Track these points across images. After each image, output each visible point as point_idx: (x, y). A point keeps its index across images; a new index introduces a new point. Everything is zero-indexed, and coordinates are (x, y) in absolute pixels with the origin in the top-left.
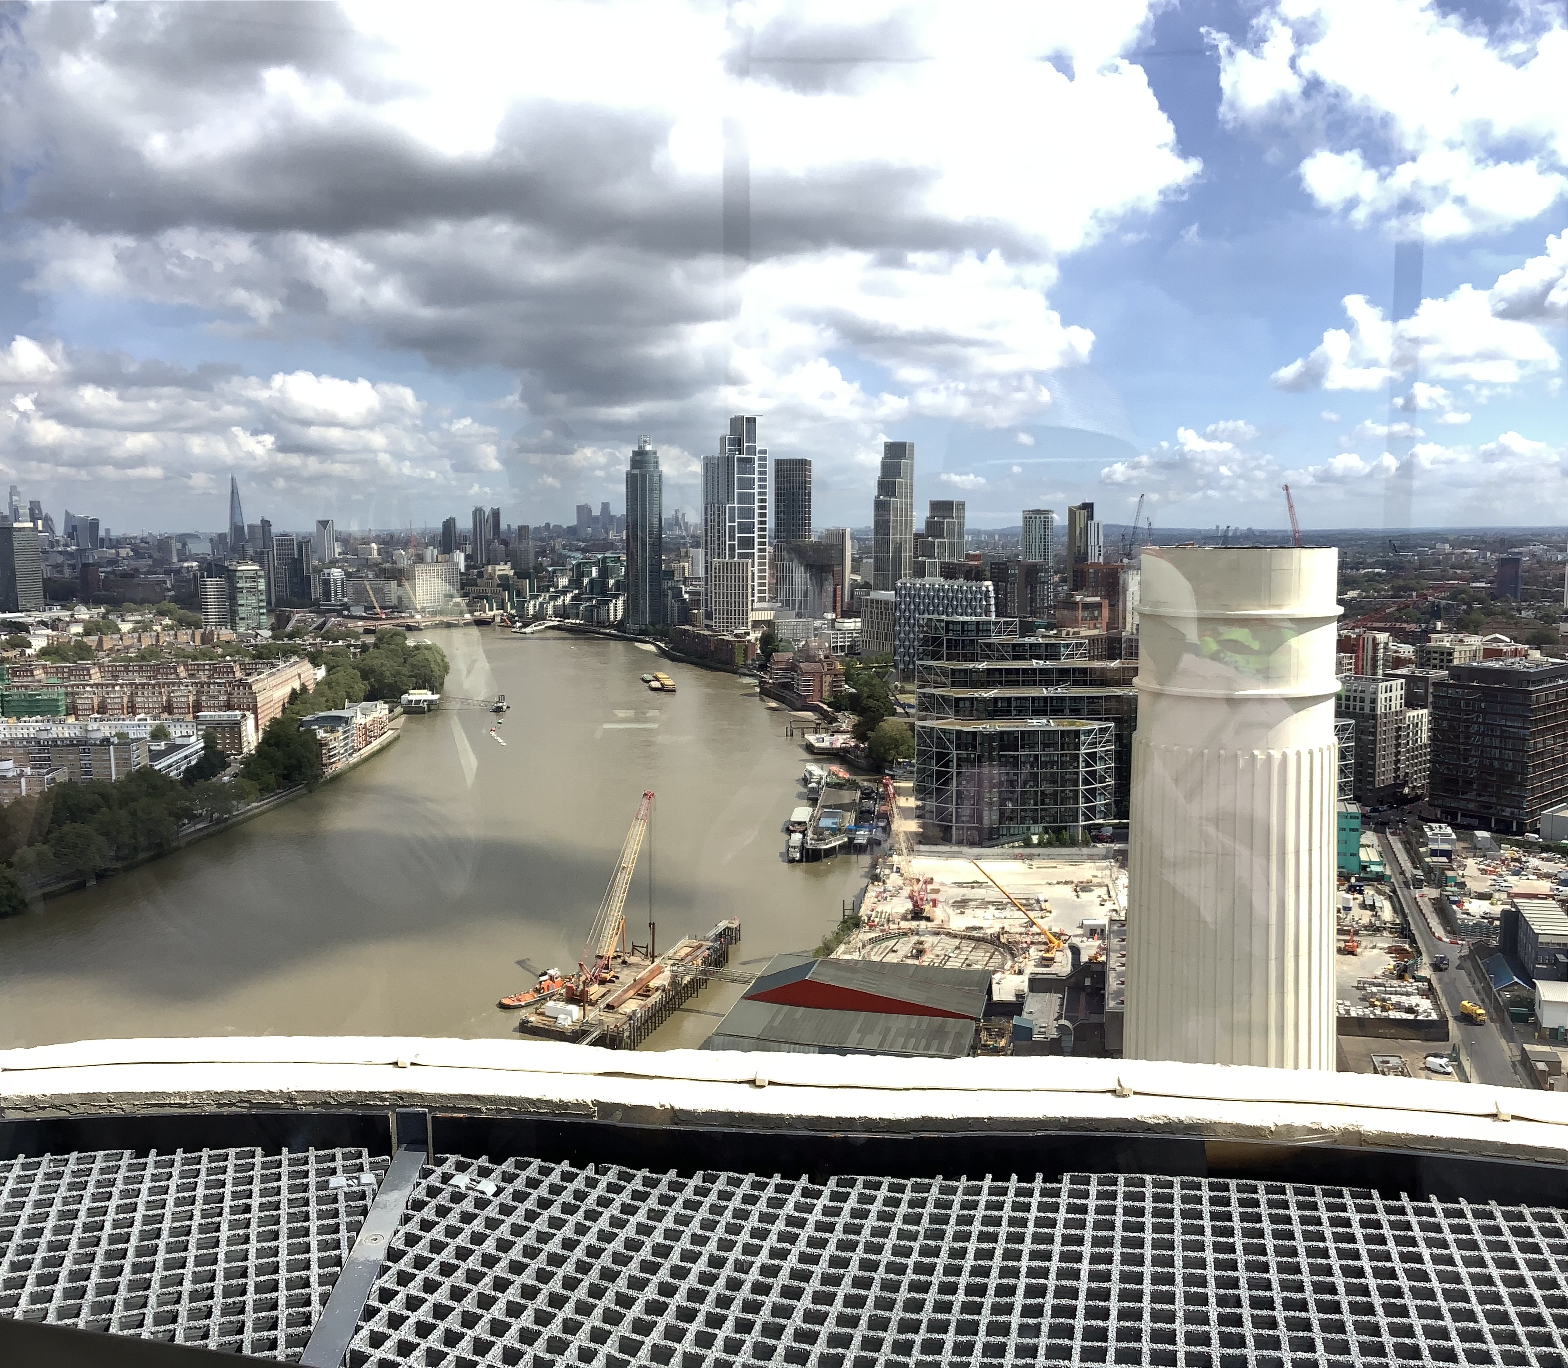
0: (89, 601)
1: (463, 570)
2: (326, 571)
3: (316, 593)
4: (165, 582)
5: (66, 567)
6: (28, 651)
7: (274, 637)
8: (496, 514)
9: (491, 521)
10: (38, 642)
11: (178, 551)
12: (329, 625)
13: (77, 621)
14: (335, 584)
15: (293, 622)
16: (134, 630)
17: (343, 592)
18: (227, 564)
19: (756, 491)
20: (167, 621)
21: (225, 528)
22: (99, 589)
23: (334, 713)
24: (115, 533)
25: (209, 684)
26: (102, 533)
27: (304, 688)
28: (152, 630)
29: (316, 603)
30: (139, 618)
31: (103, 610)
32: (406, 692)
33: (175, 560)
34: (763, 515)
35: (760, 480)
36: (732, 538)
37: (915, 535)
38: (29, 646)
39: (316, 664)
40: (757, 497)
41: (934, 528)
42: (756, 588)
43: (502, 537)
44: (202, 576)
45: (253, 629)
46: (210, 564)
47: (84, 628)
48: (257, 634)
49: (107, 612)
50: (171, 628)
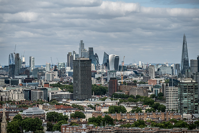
4: (148, 88)
5: (103, 79)
10: (89, 116)
11: (155, 72)
13: (106, 106)
16: (133, 111)
18: (179, 79)
20: (148, 108)
22: (117, 91)
26: (120, 64)
28: (141, 112)
30: (135, 105)
31: (118, 101)
33: (154, 76)
44: (166, 86)
45: (191, 113)
46: (171, 79)
47: (109, 110)
48: (193, 116)
49: (121, 102)
50: (150, 111)
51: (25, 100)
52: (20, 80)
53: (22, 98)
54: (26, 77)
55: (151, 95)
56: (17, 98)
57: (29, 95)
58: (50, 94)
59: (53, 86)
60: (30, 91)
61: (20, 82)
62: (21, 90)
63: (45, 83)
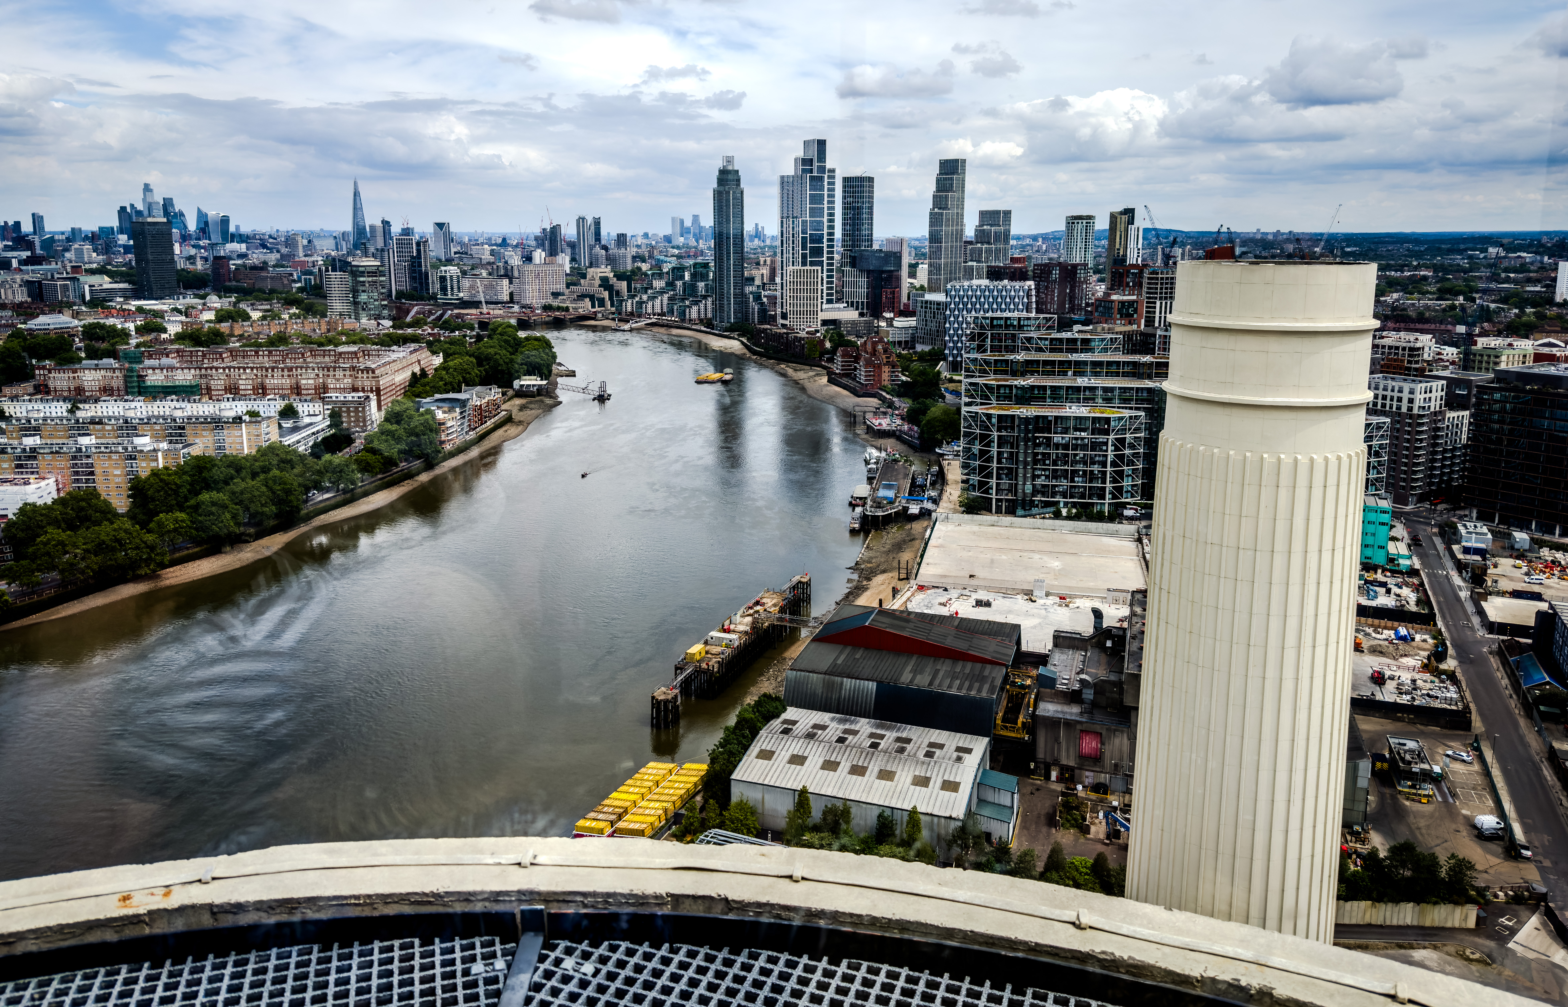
0: (222, 290)
1: (568, 271)
2: (443, 268)
3: (435, 287)
4: (292, 275)
5: (198, 259)
6: (164, 336)
7: (393, 327)
8: (597, 223)
9: (593, 228)
10: (173, 329)
11: (304, 247)
12: (446, 316)
13: (210, 309)
14: (452, 280)
15: (412, 313)
16: (264, 318)
17: (459, 288)
18: (350, 259)
19: (826, 206)
20: (294, 310)
21: (348, 227)
22: (230, 280)
23: (451, 395)
24: (245, 229)
25: (335, 368)
26: (232, 229)
27: (423, 372)
28: (280, 318)
29: (434, 297)
30: (268, 307)
31: (233, 299)
32: (519, 378)
33: (301, 254)
34: (832, 227)
35: (829, 196)
36: (804, 247)
37: (966, 242)
38: (165, 330)
39: (434, 353)
40: (826, 211)
41: (982, 236)
42: (825, 292)
43: (603, 242)
44: (327, 270)
45: (375, 319)
46: (334, 259)
47: (216, 315)
48: (379, 324)
49: (238, 301)
50: (298, 317)
51: (29, 300)
52: (14, 261)
53: (21, 296)
54: (29, 253)
55: (299, 288)
56: (10, 297)
57: (37, 290)
58: (87, 288)
59: (92, 272)
60: (40, 282)
61: (15, 263)
62: (18, 281)
63: (72, 267)
